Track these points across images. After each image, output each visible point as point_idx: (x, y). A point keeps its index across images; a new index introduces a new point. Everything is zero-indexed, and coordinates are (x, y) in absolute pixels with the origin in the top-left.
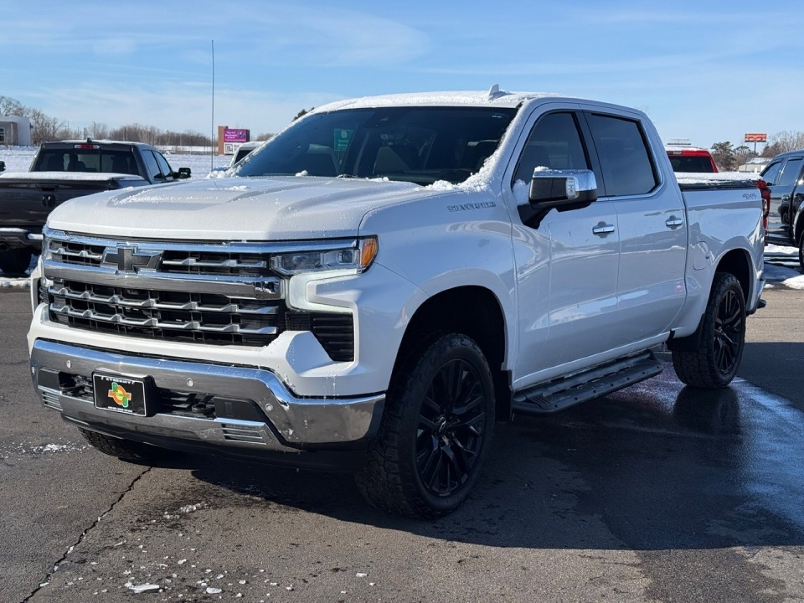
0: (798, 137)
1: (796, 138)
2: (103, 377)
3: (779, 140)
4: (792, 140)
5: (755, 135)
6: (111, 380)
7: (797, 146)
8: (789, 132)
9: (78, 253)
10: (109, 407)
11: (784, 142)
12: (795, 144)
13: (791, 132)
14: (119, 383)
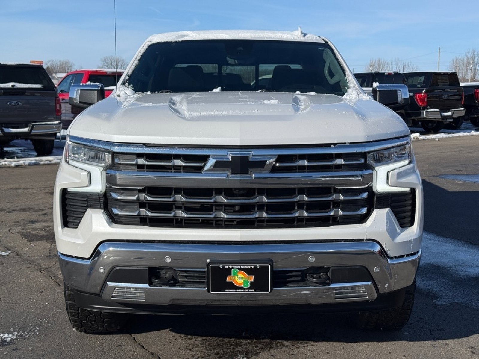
0: (60, 63)
1: (59, 64)
2: (221, 266)
3: (49, 65)
4: (57, 65)
5: (37, 61)
6: (231, 267)
7: (60, 68)
8: (55, 61)
9: (170, 162)
10: (226, 290)
11: (52, 66)
12: (59, 68)
13: (56, 60)
14: (240, 269)
